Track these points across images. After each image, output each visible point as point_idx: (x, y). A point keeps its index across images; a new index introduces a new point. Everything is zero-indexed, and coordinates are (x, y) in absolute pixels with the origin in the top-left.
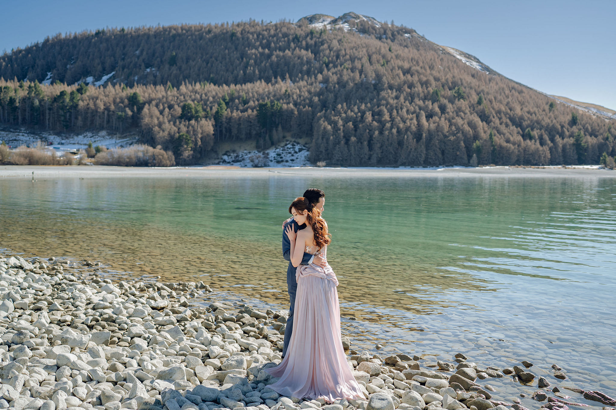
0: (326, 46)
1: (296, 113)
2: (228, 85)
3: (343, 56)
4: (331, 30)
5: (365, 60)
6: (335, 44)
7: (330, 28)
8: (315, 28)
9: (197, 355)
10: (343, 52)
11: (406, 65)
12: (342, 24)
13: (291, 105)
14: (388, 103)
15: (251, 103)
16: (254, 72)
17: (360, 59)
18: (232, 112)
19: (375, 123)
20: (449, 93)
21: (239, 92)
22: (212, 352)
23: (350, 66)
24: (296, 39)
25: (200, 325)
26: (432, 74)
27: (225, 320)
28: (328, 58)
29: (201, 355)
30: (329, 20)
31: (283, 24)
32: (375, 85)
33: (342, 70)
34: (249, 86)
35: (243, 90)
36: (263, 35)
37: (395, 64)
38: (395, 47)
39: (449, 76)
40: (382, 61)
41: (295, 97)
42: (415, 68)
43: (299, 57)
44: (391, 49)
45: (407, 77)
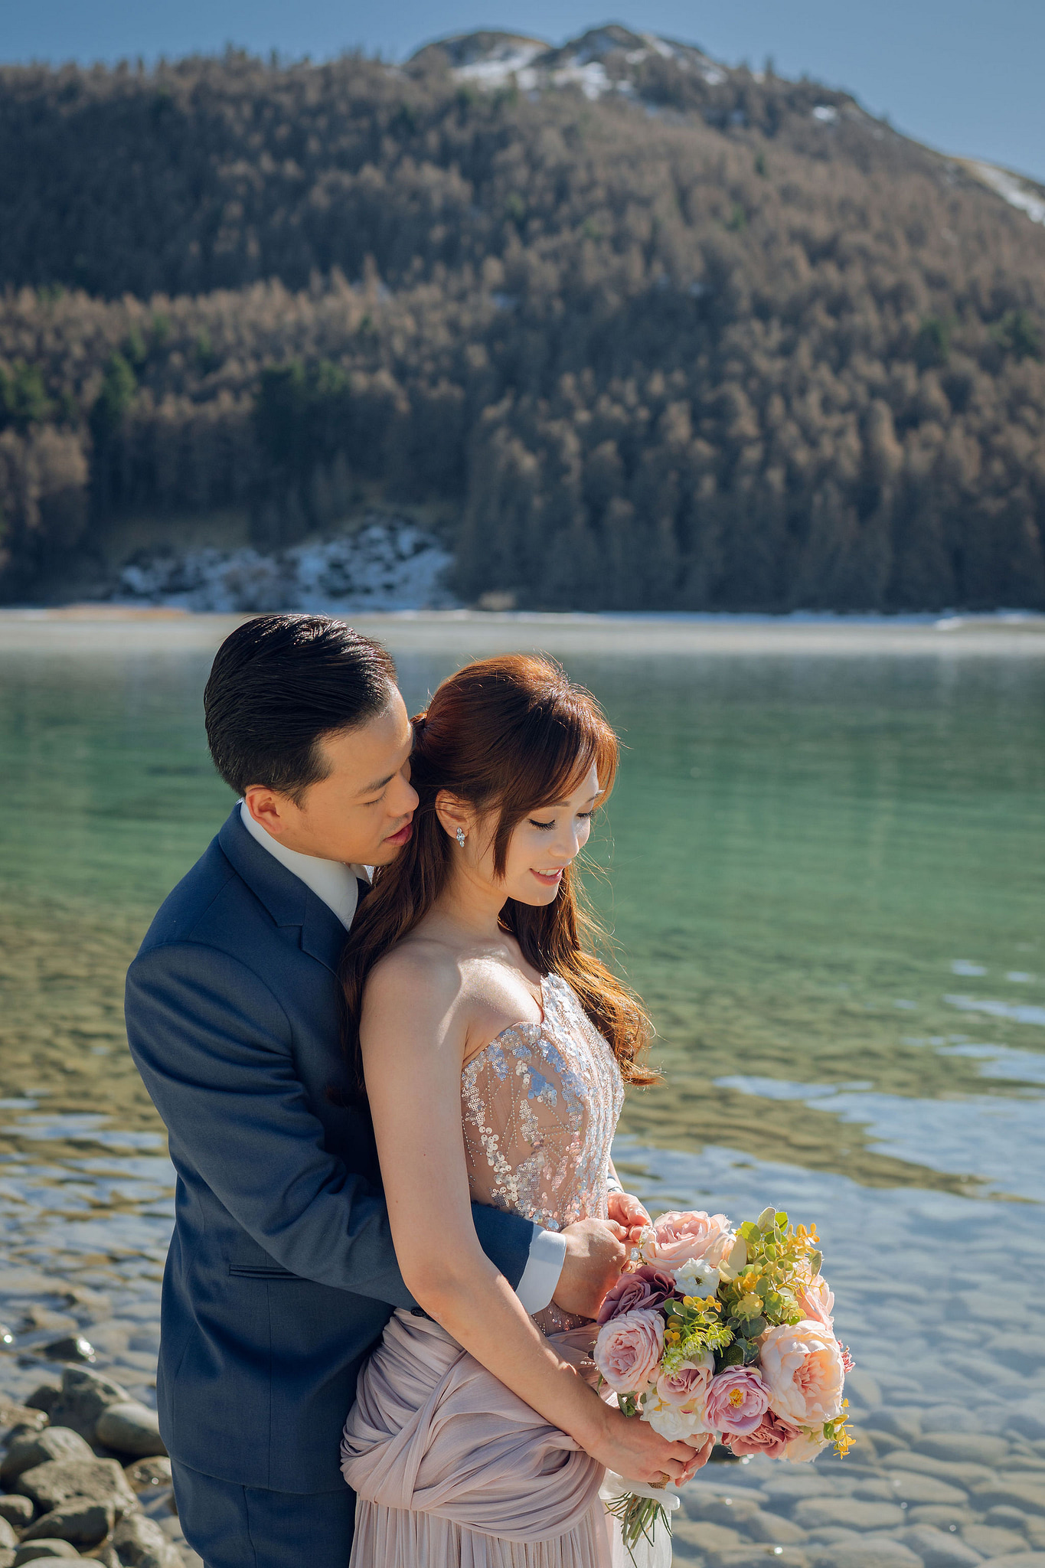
0: (515, 151)
1: (403, 406)
2: (143, 296)
3: (583, 191)
4: (537, 89)
5: (665, 206)
6: (552, 143)
7: (530, 84)
8: (475, 82)
10: (580, 177)
11: (821, 227)
12: (580, 66)
13: (385, 379)
14: (750, 372)
15: (232, 369)
16: (242, 246)
17: (646, 202)
18: (158, 401)
19: (703, 449)
20: (983, 334)
21: (182, 326)
23: (609, 229)
24: (406, 124)
26: (915, 262)
28: (525, 193)
30: (528, 52)
31: (353, 65)
32: (702, 304)
33: (579, 245)
34: (221, 303)
35: (200, 318)
36: (278, 108)
37: (776, 221)
38: (779, 155)
39: (982, 270)
40: (729, 211)
41: (398, 345)
42: (852, 239)
43: (418, 195)
44: (764, 166)
45: (821, 274)
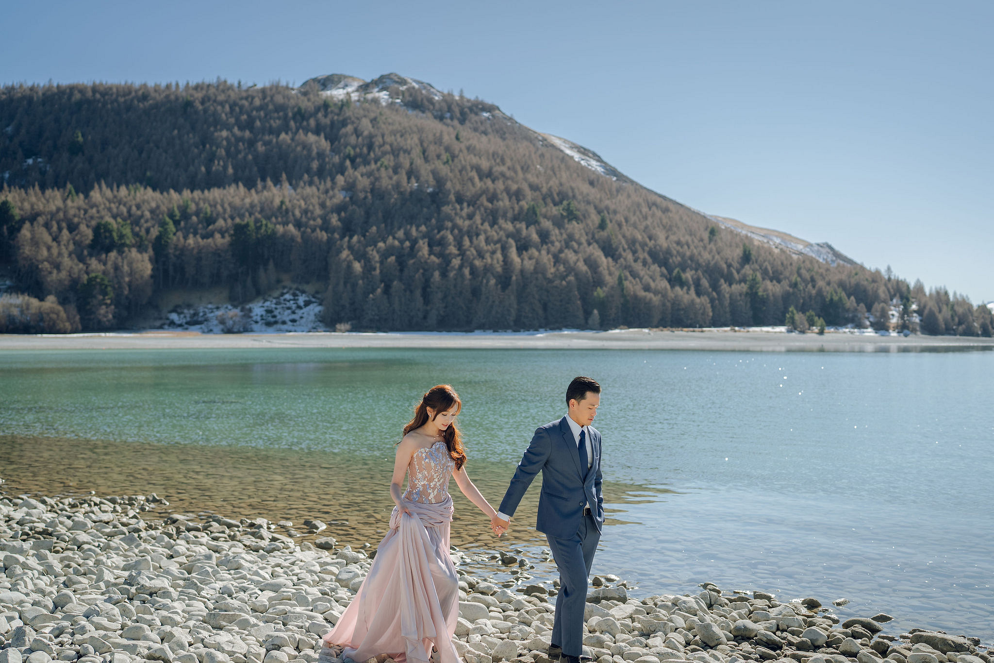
0: (349, 128)
1: (299, 240)
2: (179, 191)
3: (380, 146)
4: (359, 101)
5: (416, 152)
6: (366, 125)
7: (356, 98)
8: (332, 97)
10: (378, 140)
11: (485, 164)
12: (379, 92)
13: (291, 227)
14: (455, 226)
15: (221, 223)
16: (225, 168)
17: (408, 152)
18: (186, 237)
19: (433, 258)
20: (555, 211)
21: (197, 204)
23: (392, 164)
24: (301, 116)
26: (525, 180)
28: (354, 148)
30: (356, 85)
31: (276, 88)
32: (433, 195)
33: (378, 170)
34: (216, 193)
35: (205, 200)
36: (241, 107)
37: (465, 161)
38: (465, 132)
39: (554, 183)
40: (445, 156)
41: (297, 213)
42: (498, 169)
43: (305, 146)
44: (460, 137)
45: (485, 184)
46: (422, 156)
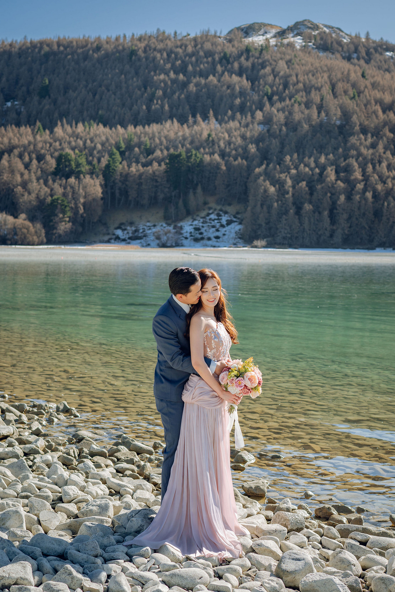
0: (268, 69)
1: (224, 168)
2: (124, 126)
3: (294, 85)
4: (276, 46)
5: (326, 90)
6: (282, 66)
7: (274, 43)
8: (253, 43)
9: (46, 498)
11: (387, 99)
12: (293, 37)
13: (217, 157)
14: (359, 154)
15: (158, 153)
16: (162, 106)
17: (319, 89)
18: (129, 166)
19: (340, 184)
21: (139, 137)
22: (66, 493)
23: (304, 99)
24: (225, 59)
25: (56, 460)
27: (93, 454)
28: (271, 87)
29: (52, 497)
30: (274, 31)
31: (206, 37)
32: (341, 128)
33: (292, 105)
34: (155, 128)
35: (146, 134)
36: (176, 54)
37: (370, 96)
38: (371, 70)
40: (351, 93)
41: (222, 144)
43: (229, 86)
44: (365, 74)
45: (388, 116)
46: (331, 91)
